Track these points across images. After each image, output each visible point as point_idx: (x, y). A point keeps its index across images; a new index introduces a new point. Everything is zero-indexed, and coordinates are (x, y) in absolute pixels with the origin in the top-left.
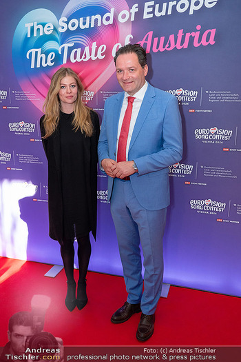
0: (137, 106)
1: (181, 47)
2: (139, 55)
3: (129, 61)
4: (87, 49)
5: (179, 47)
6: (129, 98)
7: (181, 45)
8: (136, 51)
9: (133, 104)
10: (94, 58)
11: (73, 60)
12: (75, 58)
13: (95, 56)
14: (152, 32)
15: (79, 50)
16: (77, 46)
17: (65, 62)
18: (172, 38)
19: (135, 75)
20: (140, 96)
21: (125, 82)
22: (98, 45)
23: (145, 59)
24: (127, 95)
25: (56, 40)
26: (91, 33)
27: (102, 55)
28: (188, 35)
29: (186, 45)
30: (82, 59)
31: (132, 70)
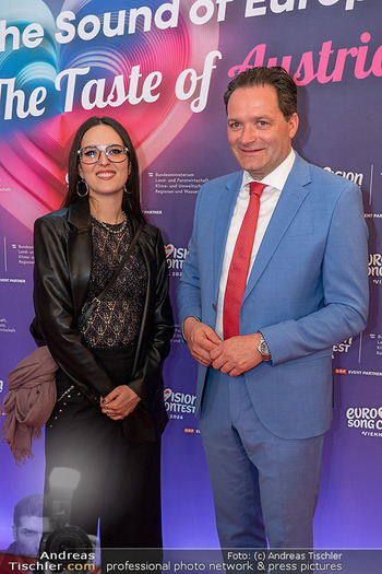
0: (268, 204)
1: (327, 79)
2: (279, 91)
3: (258, 104)
4: (119, 81)
5: (323, 79)
6: (253, 186)
7: (328, 74)
8: (275, 82)
9: (261, 199)
10: (134, 101)
11: (87, 105)
12: (92, 99)
13: (138, 97)
14: (264, 45)
15: (101, 83)
16: (96, 73)
17: (69, 107)
18: (307, 58)
19: (268, 134)
20: (277, 180)
21: (245, 149)
22: (144, 73)
23: (294, 100)
24: (247, 179)
25: (50, 60)
26: (130, 47)
27: (153, 93)
28: (342, 54)
29: (337, 76)
30: (109, 102)
31: (263, 123)
